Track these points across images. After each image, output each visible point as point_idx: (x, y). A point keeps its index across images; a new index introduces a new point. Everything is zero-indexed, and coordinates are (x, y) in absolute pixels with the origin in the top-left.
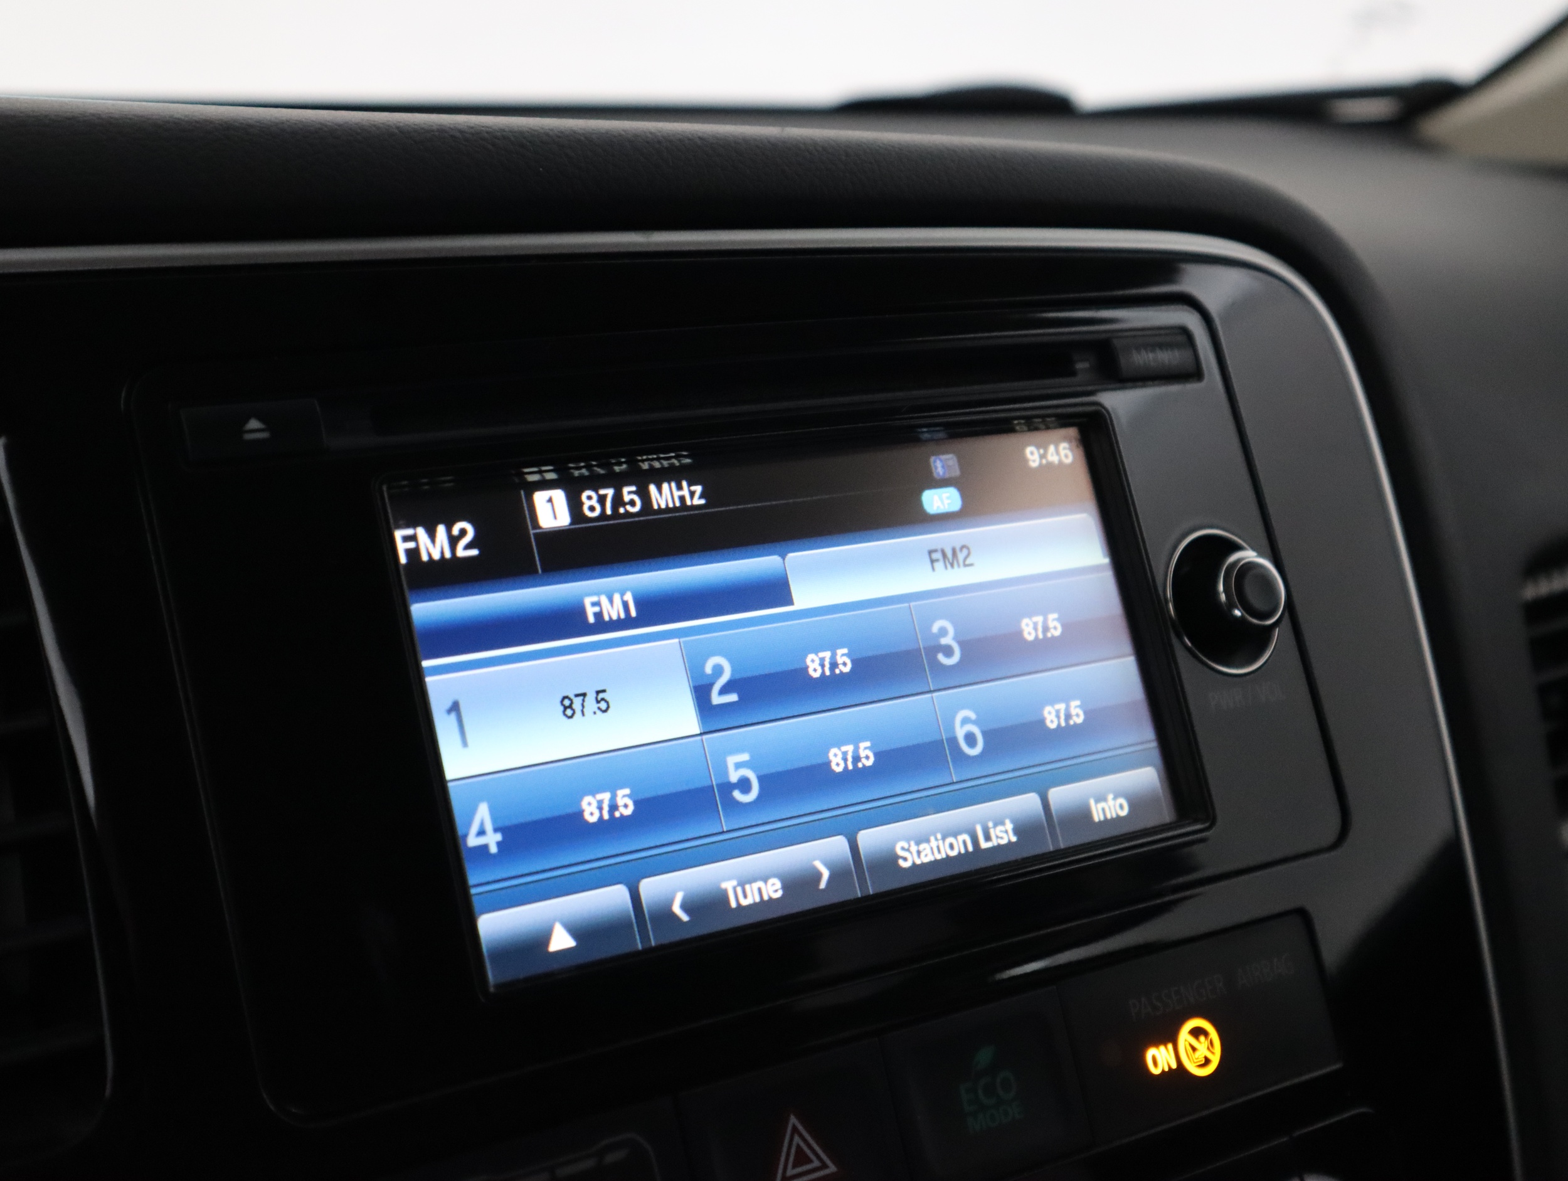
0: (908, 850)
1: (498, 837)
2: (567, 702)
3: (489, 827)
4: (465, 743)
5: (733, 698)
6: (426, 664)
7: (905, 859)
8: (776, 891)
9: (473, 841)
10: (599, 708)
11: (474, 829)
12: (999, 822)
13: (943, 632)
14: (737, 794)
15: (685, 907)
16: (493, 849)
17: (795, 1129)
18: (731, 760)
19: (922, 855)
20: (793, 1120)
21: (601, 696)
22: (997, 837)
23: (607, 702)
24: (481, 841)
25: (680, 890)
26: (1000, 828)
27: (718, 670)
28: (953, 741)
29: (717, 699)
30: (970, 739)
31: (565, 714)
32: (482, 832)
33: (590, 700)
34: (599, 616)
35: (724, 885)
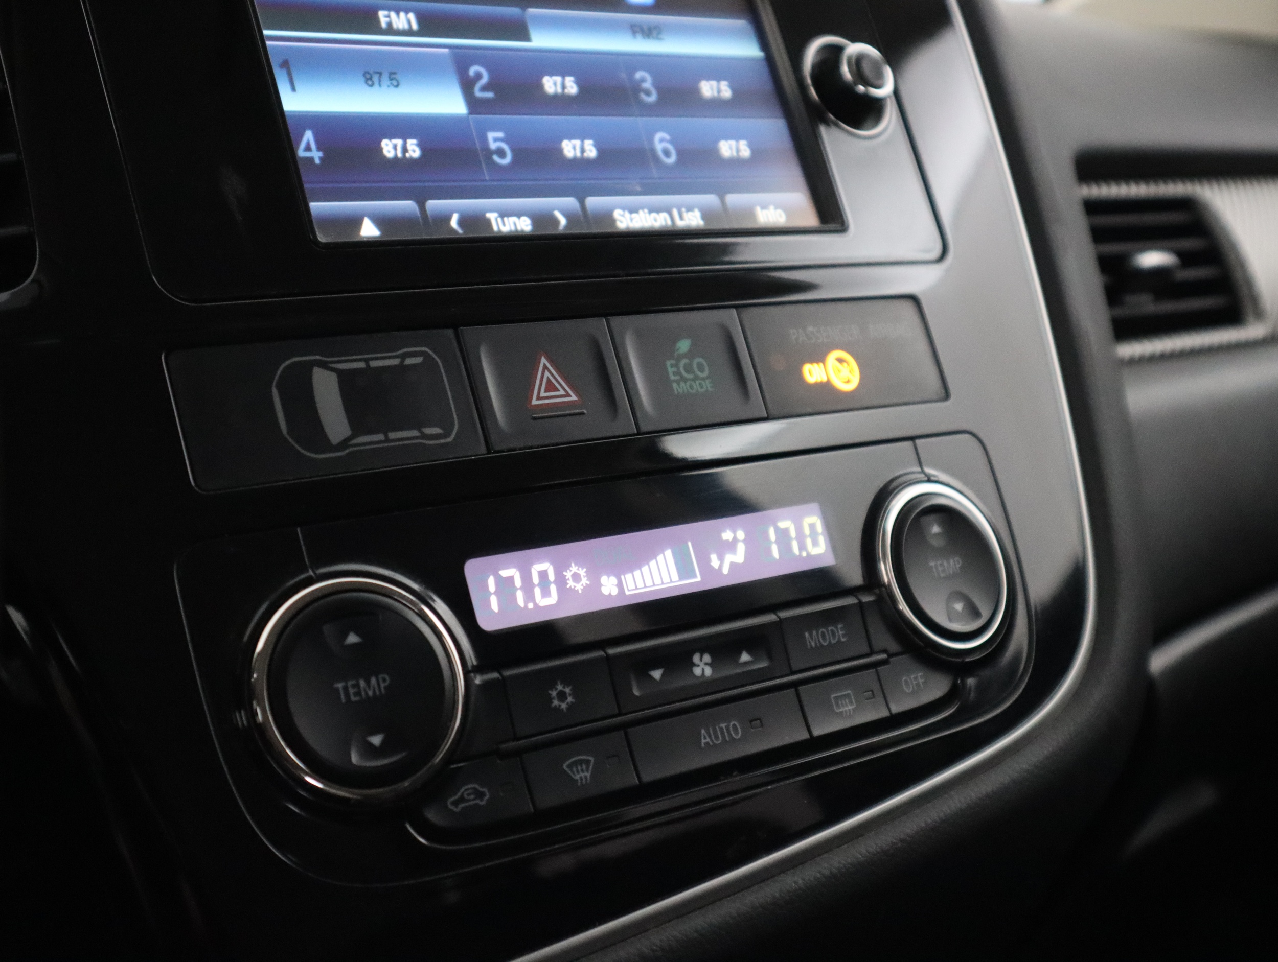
0: (623, 216)
1: (320, 154)
2: (368, 76)
3: (313, 146)
4: (294, 89)
5: (490, 95)
6: (266, 32)
7: (621, 222)
8: (527, 226)
9: (301, 153)
10: (391, 84)
11: (303, 145)
12: (690, 209)
13: (643, 80)
14: (496, 158)
15: (461, 223)
16: (317, 161)
17: (545, 367)
18: (491, 135)
19: (634, 221)
20: (544, 360)
21: (393, 76)
22: (689, 219)
23: (397, 80)
24: (308, 154)
25: (456, 212)
26: (690, 213)
27: (478, 76)
28: (653, 151)
29: (478, 94)
30: (667, 153)
31: (368, 84)
32: (308, 148)
33: (385, 77)
34: (390, 24)
35: (488, 215)
